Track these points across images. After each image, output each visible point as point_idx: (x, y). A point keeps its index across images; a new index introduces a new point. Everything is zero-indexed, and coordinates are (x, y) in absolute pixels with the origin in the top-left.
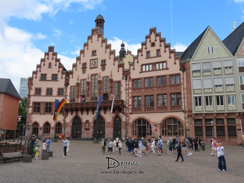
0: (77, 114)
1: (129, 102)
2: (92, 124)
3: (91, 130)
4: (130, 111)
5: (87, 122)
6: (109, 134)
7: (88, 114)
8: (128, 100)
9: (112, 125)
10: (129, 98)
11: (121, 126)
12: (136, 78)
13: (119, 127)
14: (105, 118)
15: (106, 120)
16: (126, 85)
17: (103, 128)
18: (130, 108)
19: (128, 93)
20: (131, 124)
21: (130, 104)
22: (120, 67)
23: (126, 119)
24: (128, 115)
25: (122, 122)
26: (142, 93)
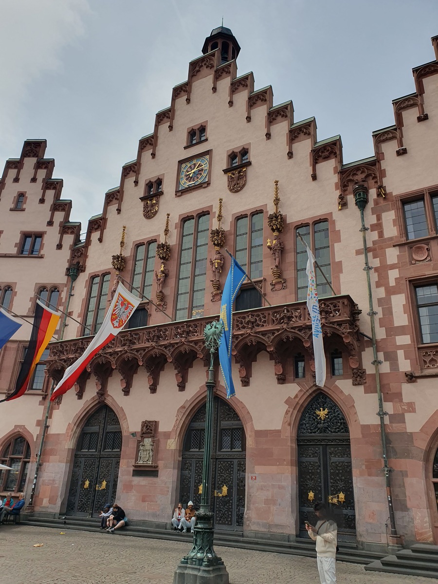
0: (102, 393)
1: (388, 311)
2: (173, 444)
3: (168, 477)
4: (405, 366)
5: (150, 429)
6: (270, 502)
7: (153, 389)
8: (385, 302)
9: (287, 447)
10: (390, 292)
11: (349, 455)
12: (422, 190)
13: (334, 459)
14: (244, 407)
15: (254, 422)
16: (364, 229)
17: (236, 468)
18: (401, 347)
19: (376, 270)
20: (422, 444)
21: (397, 323)
22: (320, 159)
23: (382, 414)
24: (393, 386)
25: (354, 433)
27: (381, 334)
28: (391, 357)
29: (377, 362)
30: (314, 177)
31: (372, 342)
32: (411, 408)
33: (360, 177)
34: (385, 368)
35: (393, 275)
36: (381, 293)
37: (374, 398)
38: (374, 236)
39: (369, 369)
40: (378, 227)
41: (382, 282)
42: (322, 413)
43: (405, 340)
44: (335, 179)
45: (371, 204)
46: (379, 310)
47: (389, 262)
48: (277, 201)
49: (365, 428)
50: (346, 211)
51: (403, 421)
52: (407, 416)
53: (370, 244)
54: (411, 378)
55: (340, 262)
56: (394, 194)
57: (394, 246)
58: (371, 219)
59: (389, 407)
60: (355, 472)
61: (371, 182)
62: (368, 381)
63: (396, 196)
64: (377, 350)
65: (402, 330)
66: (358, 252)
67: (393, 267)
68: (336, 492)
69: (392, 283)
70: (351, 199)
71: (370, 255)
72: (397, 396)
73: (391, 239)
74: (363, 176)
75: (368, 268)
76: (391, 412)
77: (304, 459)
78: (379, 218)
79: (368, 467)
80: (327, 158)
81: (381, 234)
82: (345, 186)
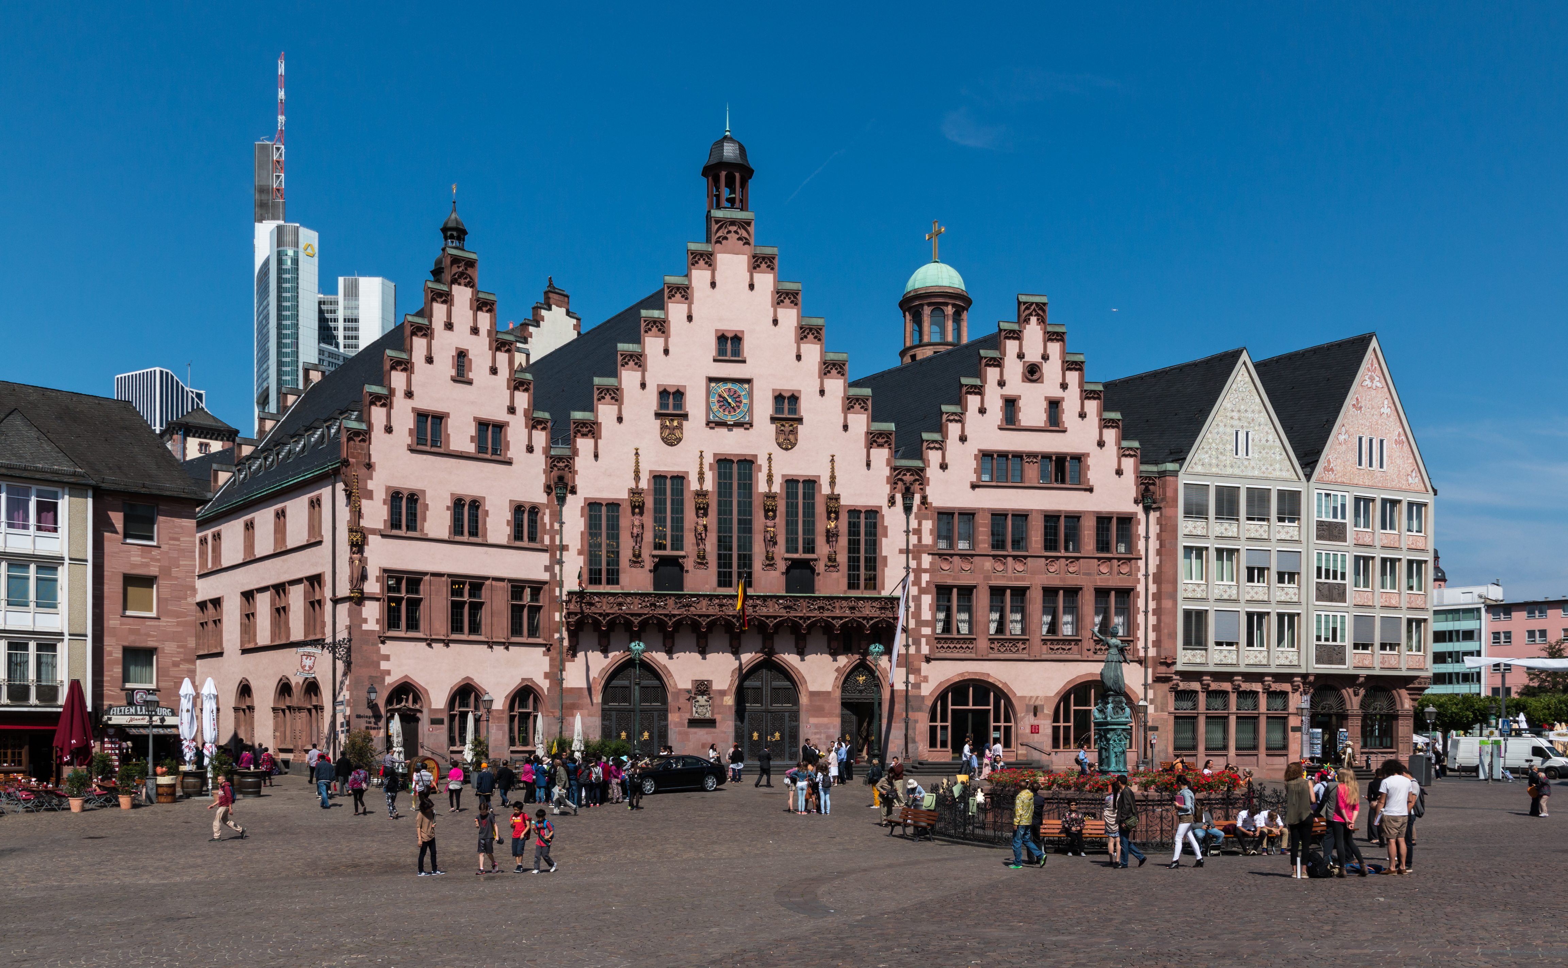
1: (919, 607)
2: (727, 701)
3: (726, 728)
4: (925, 650)
5: (702, 687)
7: (702, 651)
8: (918, 599)
9: (835, 705)
10: (922, 591)
12: (954, 508)
14: (799, 673)
15: (808, 684)
16: (907, 532)
17: (787, 718)
18: (924, 636)
19: (913, 570)
21: (924, 617)
22: (874, 446)
23: (907, 683)
24: (916, 664)
25: (886, 695)
26: (982, 576)
27: (911, 624)
28: (917, 643)
29: (906, 646)
30: (868, 463)
31: (905, 630)
33: (908, 478)
34: (912, 650)
35: (925, 578)
36: (914, 590)
37: (903, 671)
38: (914, 539)
39: (902, 650)
40: (918, 532)
41: (917, 582)
42: (861, 679)
43: (927, 631)
44: (887, 471)
45: (915, 510)
46: (912, 605)
47: (924, 567)
48: (832, 479)
50: (894, 509)
51: (920, 687)
52: (923, 684)
53: (911, 547)
54: (928, 659)
55: (886, 557)
56: (934, 505)
57: (929, 554)
59: (912, 678)
61: (916, 487)
62: (900, 658)
63: (935, 508)
64: (908, 636)
65: (926, 624)
66: (901, 551)
67: (926, 571)
69: (924, 585)
70: (899, 497)
71: (910, 556)
72: (918, 671)
73: (927, 546)
74: (912, 478)
75: (907, 568)
76: (913, 681)
78: (920, 524)
80: (881, 446)
81: (920, 539)
82: (896, 483)
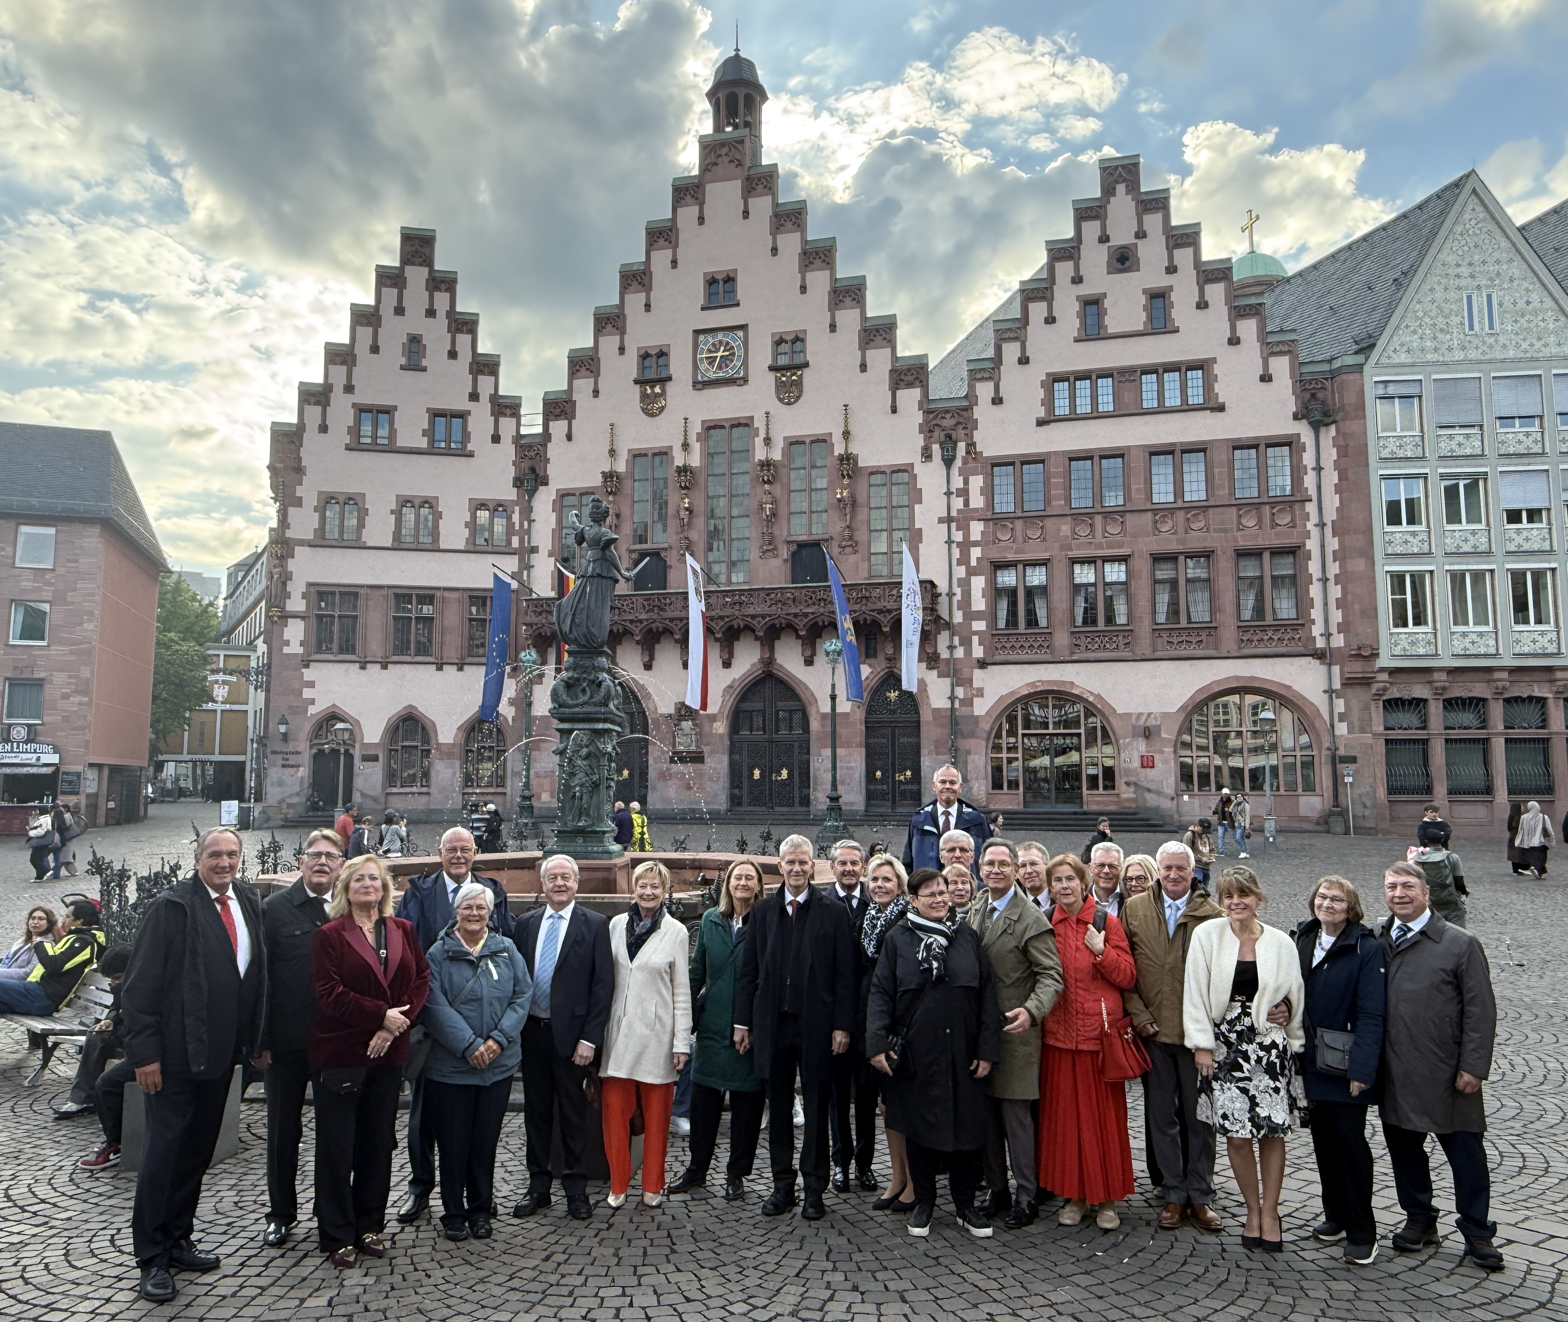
1: (967, 593)
2: (720, 727)
3: (717, 764)
4: (978, 652)
5: (689, 711)
8: (965, 584)
9: (856, 728)
10: (972, 572)
11: (918, 735)
12: (1015, 457)
13: (902, 740)
14: (807, 688)
15: (819, 703)
16: (948, 494)
17: (796, 750)
18: (976, 633)
19: (959, 544)
20: (986, 726)
21: (975, 608)
22: (902, 384)
23: (952, 698)
24: (966, 671)
25: (926, 716)
26: (1057, 545)
27: (958, 617)
28: (966, 643)
29: (951, 648)
30: (894, 410)
31: (948, 625)
32: (980, 693)
33: (948, 422)
34: (960, 653)
35: (976, 553)
36: (960, 572)
37: (948, 681)
38: (958, 503)
39: (944, 654)
40: (964, 493)
41: (964, 560)
42: (893, 695)
43: (980, 626)
44: (919, 417)
45: (958, 462)
46: (958, 591)
47: (973, 538)
48: (846, 434)
49: (936, 711)
50: (930, 465)
51: (972, 705)
52: (976, 700)
53: (954, 513)
54: (983, 664)
55: (920, 530)
56: (984, 454)
57: (979, 519)
58: (958, 482)
59: (960, 692)
60: (924, 752)
61: (961, 432)
62: (942, 666)
63: (986, 457)
64: (953, 635)
65: (978, 616)
66: (941, 521)
67: (976, 544)
68: (902, 771)
69: (974, 563)
70: (936, 448)
71: (954, 525)
72: (968, 682)
73: (977, 510)
74: (953, 422)
75: (949, 542)
76: (961, 696)
77: (872, 741)
78: (966, 482)
79: (936, 747)
80: (910, 385)
81: (966, 503)
82: (931, 431)
